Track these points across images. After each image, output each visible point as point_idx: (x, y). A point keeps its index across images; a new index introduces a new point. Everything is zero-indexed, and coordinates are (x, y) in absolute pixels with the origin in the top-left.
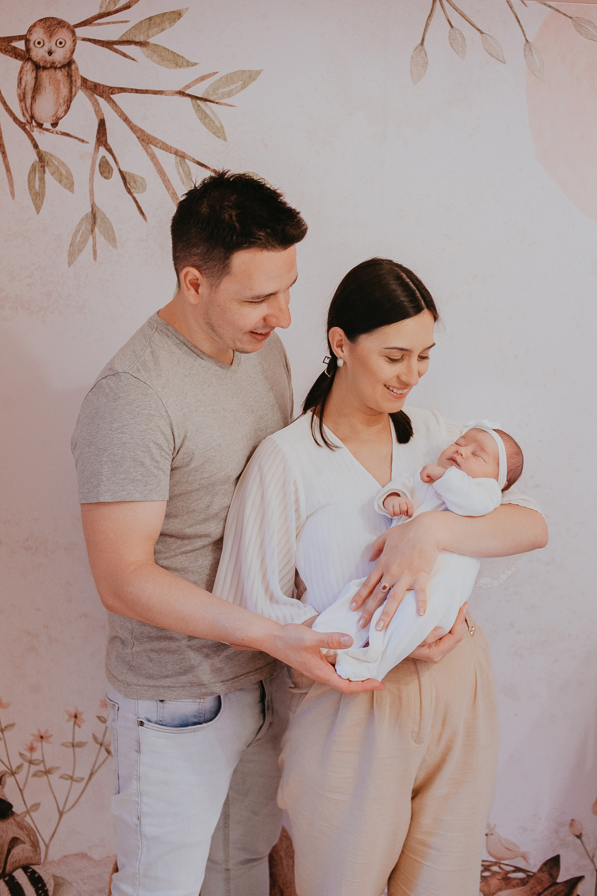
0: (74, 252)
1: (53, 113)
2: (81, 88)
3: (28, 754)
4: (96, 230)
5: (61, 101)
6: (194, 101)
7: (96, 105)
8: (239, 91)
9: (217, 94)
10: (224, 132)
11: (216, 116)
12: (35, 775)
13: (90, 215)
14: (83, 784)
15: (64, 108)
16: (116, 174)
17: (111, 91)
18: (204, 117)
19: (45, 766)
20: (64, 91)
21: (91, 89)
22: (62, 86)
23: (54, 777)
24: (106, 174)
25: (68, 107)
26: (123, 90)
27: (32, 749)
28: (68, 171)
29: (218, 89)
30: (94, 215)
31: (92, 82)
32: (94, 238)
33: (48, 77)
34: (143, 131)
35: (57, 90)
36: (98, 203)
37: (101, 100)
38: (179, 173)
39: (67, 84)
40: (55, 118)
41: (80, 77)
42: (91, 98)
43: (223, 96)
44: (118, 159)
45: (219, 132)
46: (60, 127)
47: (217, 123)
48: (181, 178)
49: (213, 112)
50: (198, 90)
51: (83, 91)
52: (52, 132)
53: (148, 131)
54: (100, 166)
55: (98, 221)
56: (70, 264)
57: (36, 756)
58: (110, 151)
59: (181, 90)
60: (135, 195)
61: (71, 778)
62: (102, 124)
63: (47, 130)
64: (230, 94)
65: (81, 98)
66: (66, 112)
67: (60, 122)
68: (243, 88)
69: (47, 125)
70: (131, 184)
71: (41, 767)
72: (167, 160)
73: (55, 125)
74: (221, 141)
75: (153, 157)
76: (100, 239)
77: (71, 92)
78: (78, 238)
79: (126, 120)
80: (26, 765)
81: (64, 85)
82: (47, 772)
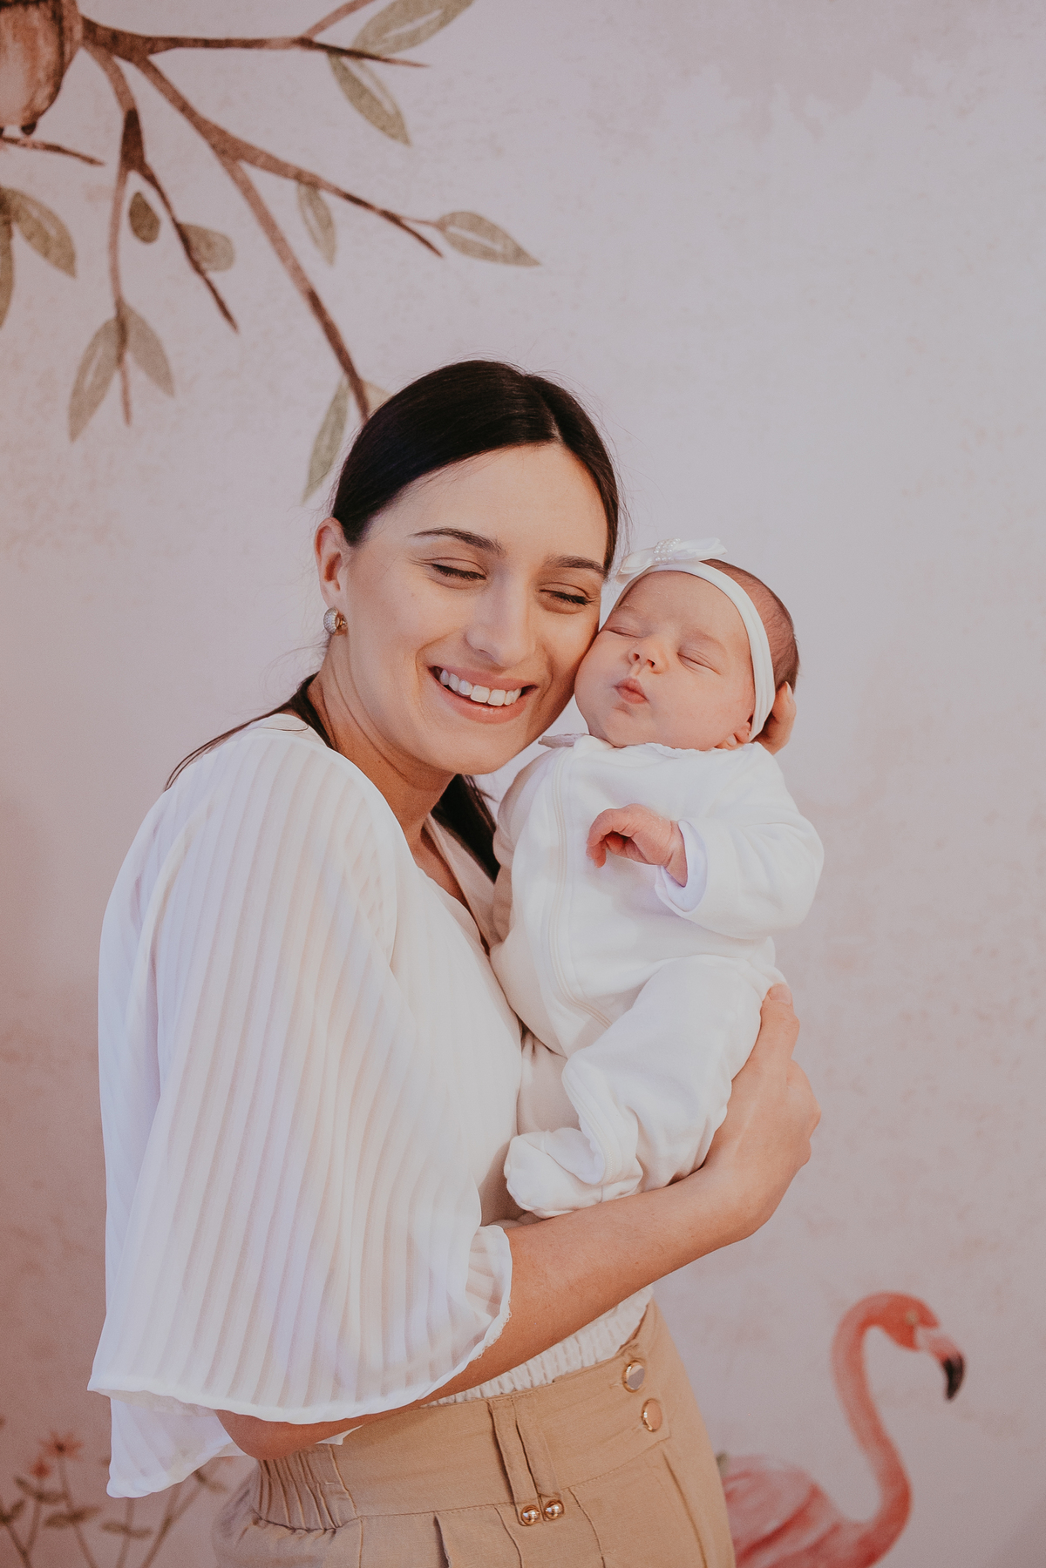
0: (82, 408)
1: (25, 102)
2: (84, 45)
3: (33, 1481)
4: (129, 357)
5: (41, 75)
6: (334, 59)
7: (118, 80)
8: (432, 33)
9: (385, 41)
10: (402, 127)
11: (383, 90)
12: (53, 1522)
13: (114, 326)
14: (149, 1543)
15: (47, 90)
16: (167, 232)
17: (148, 46)
18: (357, 93)
19: (69, 1506)
20: (47, 53)
21: (105, 45)
22: (41, 42)
23: (90, 1529)
24: (145, 232)
25: (57, 89)
26: (175, 43)
27: (41, 1471)
28: (62, 229)
29: (386, 29)
30: (122, 327)
31: (106, 29)
32: (124, 376)
33: (10, 24)
34: (222, 133)
35: (32, 52)
36: (130, 298)
37: (129, 70)
38: (306, 221)
39: (52, 37)
40: (27, 114)
41: (80, 20)
42: (106, 64)
43: (400, 43)
44: (171, 197)
45: (391, 125)
46: (42, 133)
47: (387, 106)
48: (311, 232)
49: (379, 83)
50: (343, 34)
51: (87, 48)
52: (24, 145)
53: (236, 130)
54: (132, 214)
55: (132, 337)
56: (74, 434)
57: (52, 1484)
58: (151, 179)
59: (307, 36)
60: (212, 275)
61: (126, 1530)
62: (132, 123)
63: (14, 141)
64: (414, 39)
65: (85, 67)
66: (52, 98)
67: (42, 122)
68: (444, 21)
69: (13, 131)
70: (202, 252)
71: (62, 1508)
72: (279, 194)
73: (29, 128)
74: (398, 146)
75: (247, 190)
76: (138, 377)
77: (61, 53)
78: (90, 378)
79: (185, 108)
80: (31, 1503)
81: (46, 39)
82: (76, 1517)
